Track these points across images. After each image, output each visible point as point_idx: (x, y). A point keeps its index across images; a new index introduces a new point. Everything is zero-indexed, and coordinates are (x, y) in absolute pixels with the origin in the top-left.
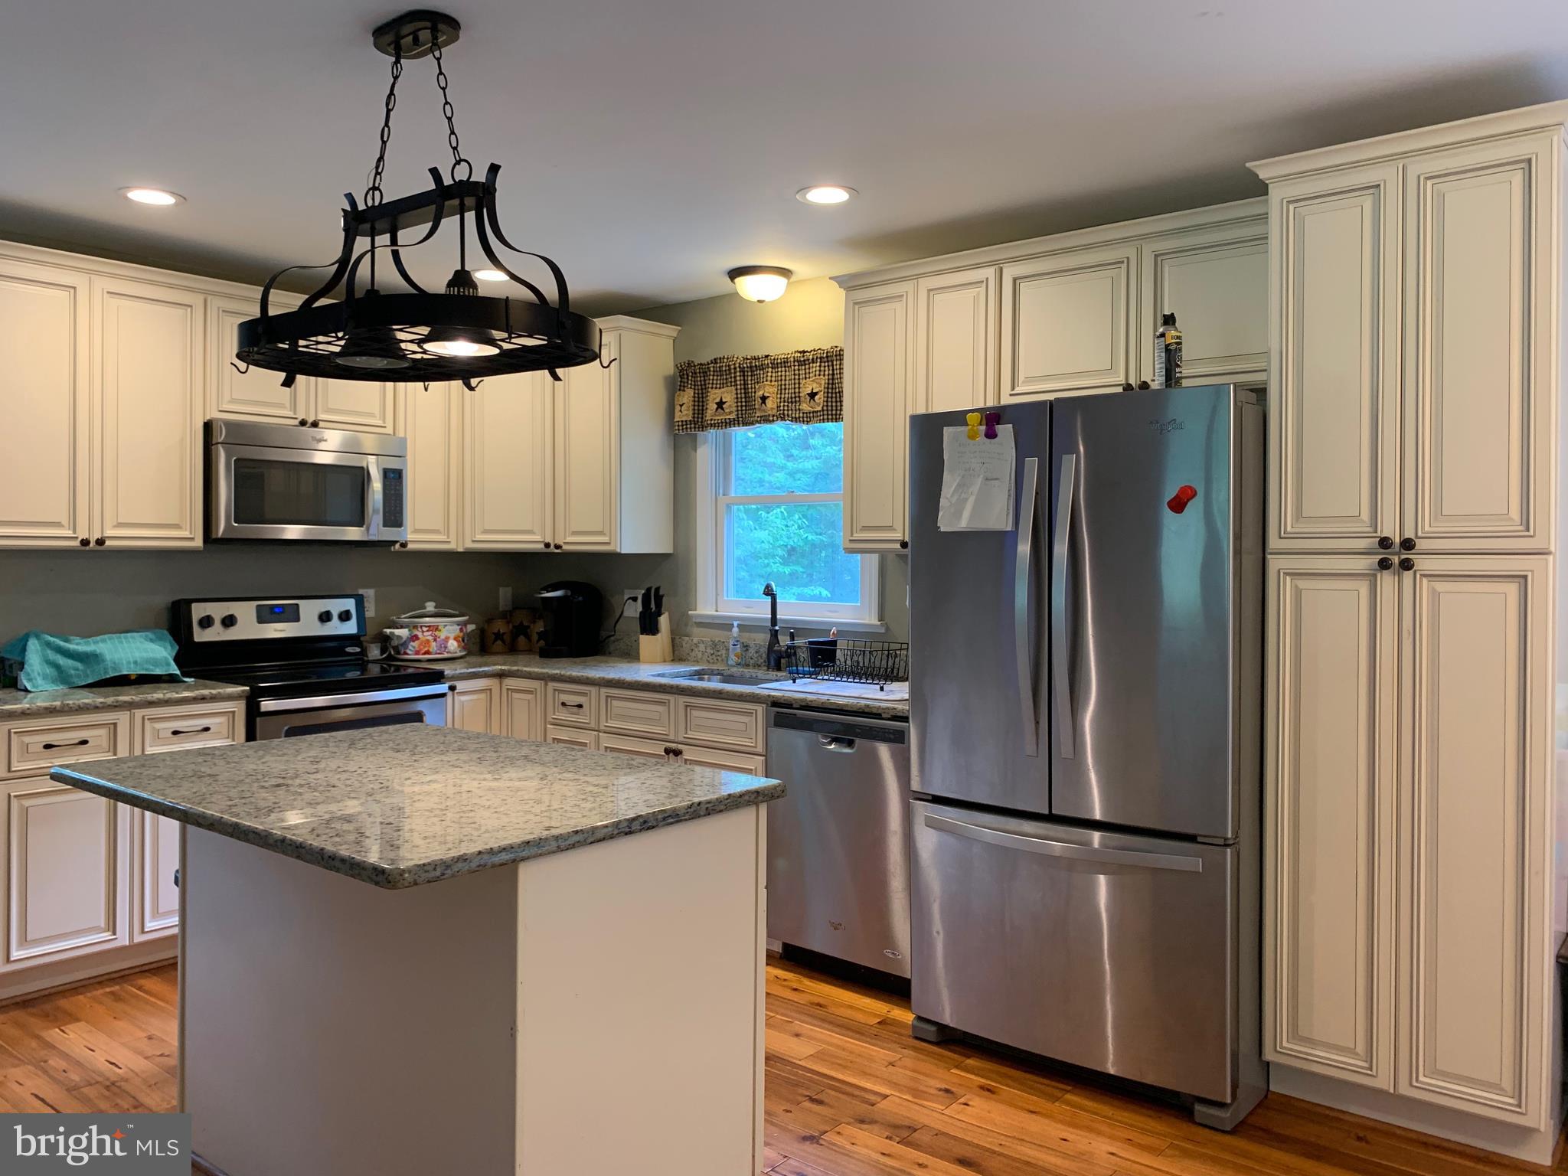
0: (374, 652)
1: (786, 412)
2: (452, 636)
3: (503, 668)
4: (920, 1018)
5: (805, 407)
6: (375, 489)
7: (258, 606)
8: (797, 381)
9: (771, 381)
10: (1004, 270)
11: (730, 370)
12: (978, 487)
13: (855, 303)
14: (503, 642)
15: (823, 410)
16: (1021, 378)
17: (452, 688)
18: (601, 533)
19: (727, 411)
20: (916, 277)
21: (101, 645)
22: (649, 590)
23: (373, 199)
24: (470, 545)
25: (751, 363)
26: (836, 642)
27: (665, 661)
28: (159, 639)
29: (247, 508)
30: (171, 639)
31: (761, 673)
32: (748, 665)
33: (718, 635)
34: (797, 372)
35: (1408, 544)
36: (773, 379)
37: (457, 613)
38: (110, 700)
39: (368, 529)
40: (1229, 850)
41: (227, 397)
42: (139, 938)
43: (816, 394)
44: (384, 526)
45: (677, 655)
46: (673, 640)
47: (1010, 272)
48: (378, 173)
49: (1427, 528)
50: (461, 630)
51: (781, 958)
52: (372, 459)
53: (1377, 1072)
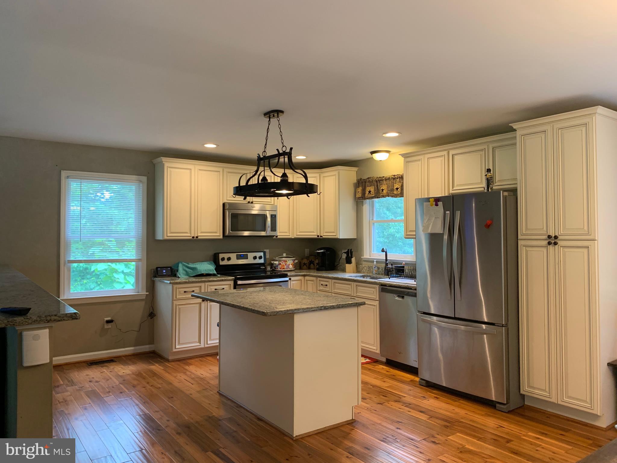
0: (269, 268)
1: (389, 194)
2: (291, 264)
3: (305, 273)
4: (421, 379)
5: (395, 192)
6: (268, 220)
7: (237, 255)
8: (393, 184)
9: (385, 184)
10: (450, 152)
11: (373, 181)
12: (433, 220)
13: (406, 162)
14: (306, 266)
15: (400, 194)
16: (455, 185)
17: (290, 279)
18: (334, 232)
19: (372, 194)
20: (424, 154)
21: (197, 265)
22: (348, 250)
23: (264, 154)
24: (296, 236)
25: (379, 179)
26: (404, 266)
27: (354, 272)
28: (211, 264)
29: (234, 228)
30: (214, 264)
31: (382, 276)
32: (379, 274)
33: (370, 264)
34: (392, 182)
35: (556, 237)
36: (386, 184)
37: (292, 257)
38: (200, 280)
39: (266, 232)
40: (504, 328)
41: (229, 196)
42: (206, 346)
43: (398, 188)
44: (271, 231)
45: (358, 270)
46: (357, 266)
47: (452, 152)
48: (265, 148)
49: (562, 232)
50: (293, 262)
51: (385, 363)
52: (268, 212)
53: (552, 396)
